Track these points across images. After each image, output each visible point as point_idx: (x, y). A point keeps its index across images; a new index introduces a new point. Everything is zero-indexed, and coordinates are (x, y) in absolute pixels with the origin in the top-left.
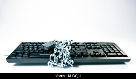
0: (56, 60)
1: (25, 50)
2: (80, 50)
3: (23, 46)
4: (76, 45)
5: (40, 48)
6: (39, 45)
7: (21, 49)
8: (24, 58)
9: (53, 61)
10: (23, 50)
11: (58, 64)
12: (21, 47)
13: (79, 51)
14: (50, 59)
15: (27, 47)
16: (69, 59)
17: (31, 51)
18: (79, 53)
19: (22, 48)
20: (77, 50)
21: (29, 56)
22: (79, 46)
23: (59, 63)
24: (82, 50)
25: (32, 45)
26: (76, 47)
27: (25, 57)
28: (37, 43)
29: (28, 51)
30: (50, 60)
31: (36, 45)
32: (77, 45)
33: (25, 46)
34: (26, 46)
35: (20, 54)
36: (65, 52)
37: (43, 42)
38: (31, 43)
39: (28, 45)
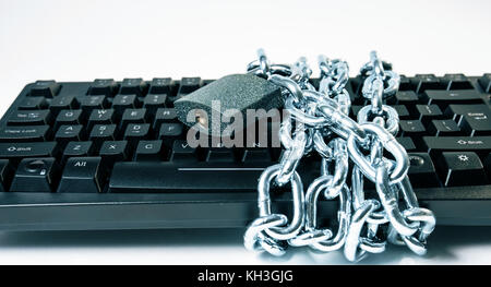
0: (305, 208)
1: (64, 142)
2: (465, 131)
3: (44, 107)
4: (424, 100)
5: (169, 121)
6: (156, 99)
7: (32, 132)
8: (69, 196)
9: (283, 218)
10: (49, 136)
11: (322, 239)
12: (34, 115)
13: (461, 142)
14: (261, 205)
15: (70, 115)
16: (402, 205)
17: (113, 148)
18: (463, 158)
19: (41, 123)
20: (443, 134)
21: (102, 185)
22: (443, 104)
23: (328, 233)
24: (478, 134)
25: (106, 105)
26: (426, 110)
27: (74, 187)
28: (140, 90)
29: (89, 144)
30: (263, 212)
31: (138, 105)
32: (432, 94)
33: (56, 111)
34: (67, 108)
35: (39, 167)
36: (366, 153)
37: (177, 77)
38: (95, 89)
39: (75, 105)
